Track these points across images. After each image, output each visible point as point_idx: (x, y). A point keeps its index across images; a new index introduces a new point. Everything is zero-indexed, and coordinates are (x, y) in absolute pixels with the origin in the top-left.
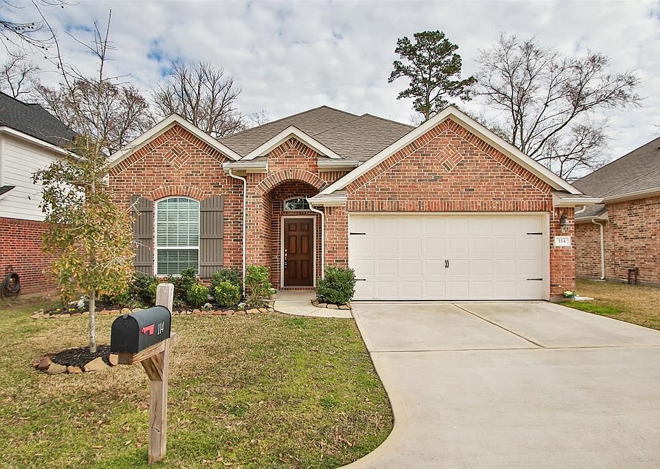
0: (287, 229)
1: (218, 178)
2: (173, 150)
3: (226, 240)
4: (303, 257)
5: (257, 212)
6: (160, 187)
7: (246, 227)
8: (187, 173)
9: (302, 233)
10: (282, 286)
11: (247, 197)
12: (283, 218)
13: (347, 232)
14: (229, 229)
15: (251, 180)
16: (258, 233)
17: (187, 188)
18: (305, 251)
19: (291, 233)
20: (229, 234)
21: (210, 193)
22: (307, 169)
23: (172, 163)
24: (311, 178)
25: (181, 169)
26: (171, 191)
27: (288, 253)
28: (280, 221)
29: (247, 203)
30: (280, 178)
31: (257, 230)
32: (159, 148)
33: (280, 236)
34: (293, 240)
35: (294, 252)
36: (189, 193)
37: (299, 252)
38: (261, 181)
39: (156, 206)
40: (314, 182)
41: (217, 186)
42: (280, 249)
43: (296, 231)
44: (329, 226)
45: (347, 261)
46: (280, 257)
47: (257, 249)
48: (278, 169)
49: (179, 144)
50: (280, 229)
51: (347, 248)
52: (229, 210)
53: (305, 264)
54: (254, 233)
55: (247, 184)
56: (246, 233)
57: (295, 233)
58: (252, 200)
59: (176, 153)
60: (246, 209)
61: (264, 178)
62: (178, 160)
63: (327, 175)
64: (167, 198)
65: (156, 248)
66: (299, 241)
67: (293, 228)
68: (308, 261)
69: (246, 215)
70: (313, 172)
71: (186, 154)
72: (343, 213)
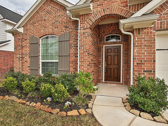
0: (106, 52)
1: (67, 23)
2: (47, 11)
3: (71, 57)
4: (114, 66)
5: (86, 38)
6: (42, 31)
7: (80, 48)
8: (53, 22)
9: (114, 54)
10: (103, 81)
11: (80, 30)
12: (104, 46)
13: (155, 48)
14: (72, 51)
15: (82, 19)
16: (86, 52)
17: (53, 30)
18: (116, 63)
19: (109, 54)
20: (73, 53)
21: (63, 31)
22: (119, 6)
23: (46, 18)
24: (122, 11)
25: (50, 21)
26: (46, 32)
27: (107, 64)
28: (103, 47)
29: (80, 33)
30: (101, 15)
31: (86, 50)
32: (41, 12)
33: (102, 55)
34: (109, 57)
35: (110, 63)
36: (54, 33)
37: (112, 63)
38: (88, 18)
39: (41, 41)
40: (125, 14)
41: (66, 27)
42: (102, 62)
43: (111, 52)
44: (138, 43)
45: (154, 72)
46: (102, 66)
47: (86, 61)
48: (99, 9)
49: (49, 8)
50: (103, 51)
51: (154, 61)
52: (72, 40)
53: (116, 70)
54: (84, 52)
55: (80, 22)
56: (80, 52)
57: (110, 54)
58: (83, 31)
59: (48, 13)
60: (80, 37)
61: (90, 16)
62: (49, 16)
63: (135, 7)
64: (45, 37)
65: (41, 61)
66: (113, 58)
67: (109, 51)
68: (118, 69)
69: (80, 41)
70: (124, 7)
71: (52, 13)
72: (151, 33)
